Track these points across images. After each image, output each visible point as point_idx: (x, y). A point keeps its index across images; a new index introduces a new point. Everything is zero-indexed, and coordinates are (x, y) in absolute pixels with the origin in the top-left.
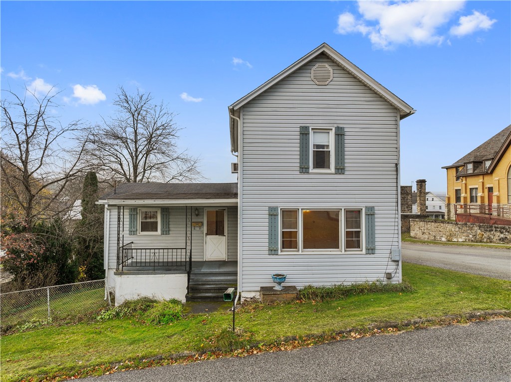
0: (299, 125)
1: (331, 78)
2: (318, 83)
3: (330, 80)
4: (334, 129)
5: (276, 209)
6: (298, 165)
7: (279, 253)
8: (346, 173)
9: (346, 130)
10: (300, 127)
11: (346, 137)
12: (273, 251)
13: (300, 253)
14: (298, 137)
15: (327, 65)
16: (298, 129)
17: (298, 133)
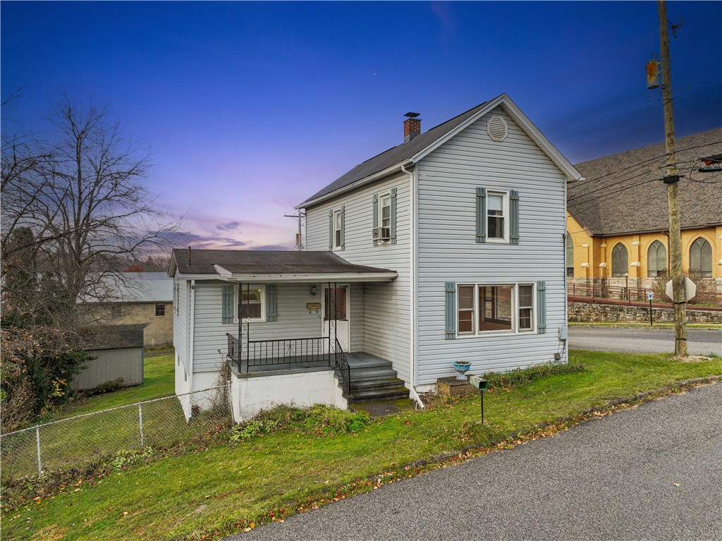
0: (475, 186)
1: (506, 134)
2: (494, 139)
3: (505, 136)
4: (508, 193)
5: (452, 284)
6: (475, 233)
7: (457, 337)
8: (520, 243)
9: (520, 194)
10: (477, 189)
11: (520, 203)
12: (450, 335)
13: (477, 335)
14: (475, 200)
15: (502, 118)
16: (475, 191)
17: (475, 196)
